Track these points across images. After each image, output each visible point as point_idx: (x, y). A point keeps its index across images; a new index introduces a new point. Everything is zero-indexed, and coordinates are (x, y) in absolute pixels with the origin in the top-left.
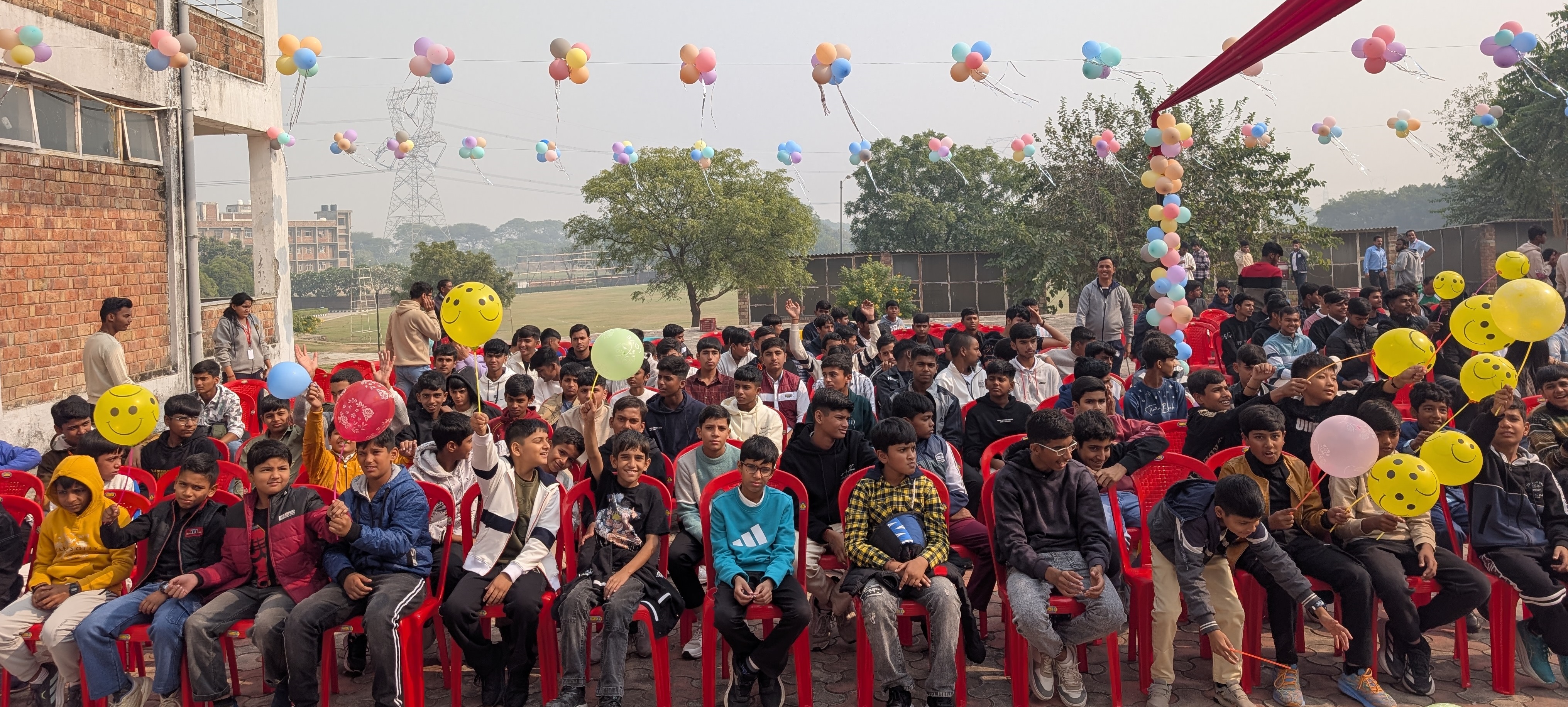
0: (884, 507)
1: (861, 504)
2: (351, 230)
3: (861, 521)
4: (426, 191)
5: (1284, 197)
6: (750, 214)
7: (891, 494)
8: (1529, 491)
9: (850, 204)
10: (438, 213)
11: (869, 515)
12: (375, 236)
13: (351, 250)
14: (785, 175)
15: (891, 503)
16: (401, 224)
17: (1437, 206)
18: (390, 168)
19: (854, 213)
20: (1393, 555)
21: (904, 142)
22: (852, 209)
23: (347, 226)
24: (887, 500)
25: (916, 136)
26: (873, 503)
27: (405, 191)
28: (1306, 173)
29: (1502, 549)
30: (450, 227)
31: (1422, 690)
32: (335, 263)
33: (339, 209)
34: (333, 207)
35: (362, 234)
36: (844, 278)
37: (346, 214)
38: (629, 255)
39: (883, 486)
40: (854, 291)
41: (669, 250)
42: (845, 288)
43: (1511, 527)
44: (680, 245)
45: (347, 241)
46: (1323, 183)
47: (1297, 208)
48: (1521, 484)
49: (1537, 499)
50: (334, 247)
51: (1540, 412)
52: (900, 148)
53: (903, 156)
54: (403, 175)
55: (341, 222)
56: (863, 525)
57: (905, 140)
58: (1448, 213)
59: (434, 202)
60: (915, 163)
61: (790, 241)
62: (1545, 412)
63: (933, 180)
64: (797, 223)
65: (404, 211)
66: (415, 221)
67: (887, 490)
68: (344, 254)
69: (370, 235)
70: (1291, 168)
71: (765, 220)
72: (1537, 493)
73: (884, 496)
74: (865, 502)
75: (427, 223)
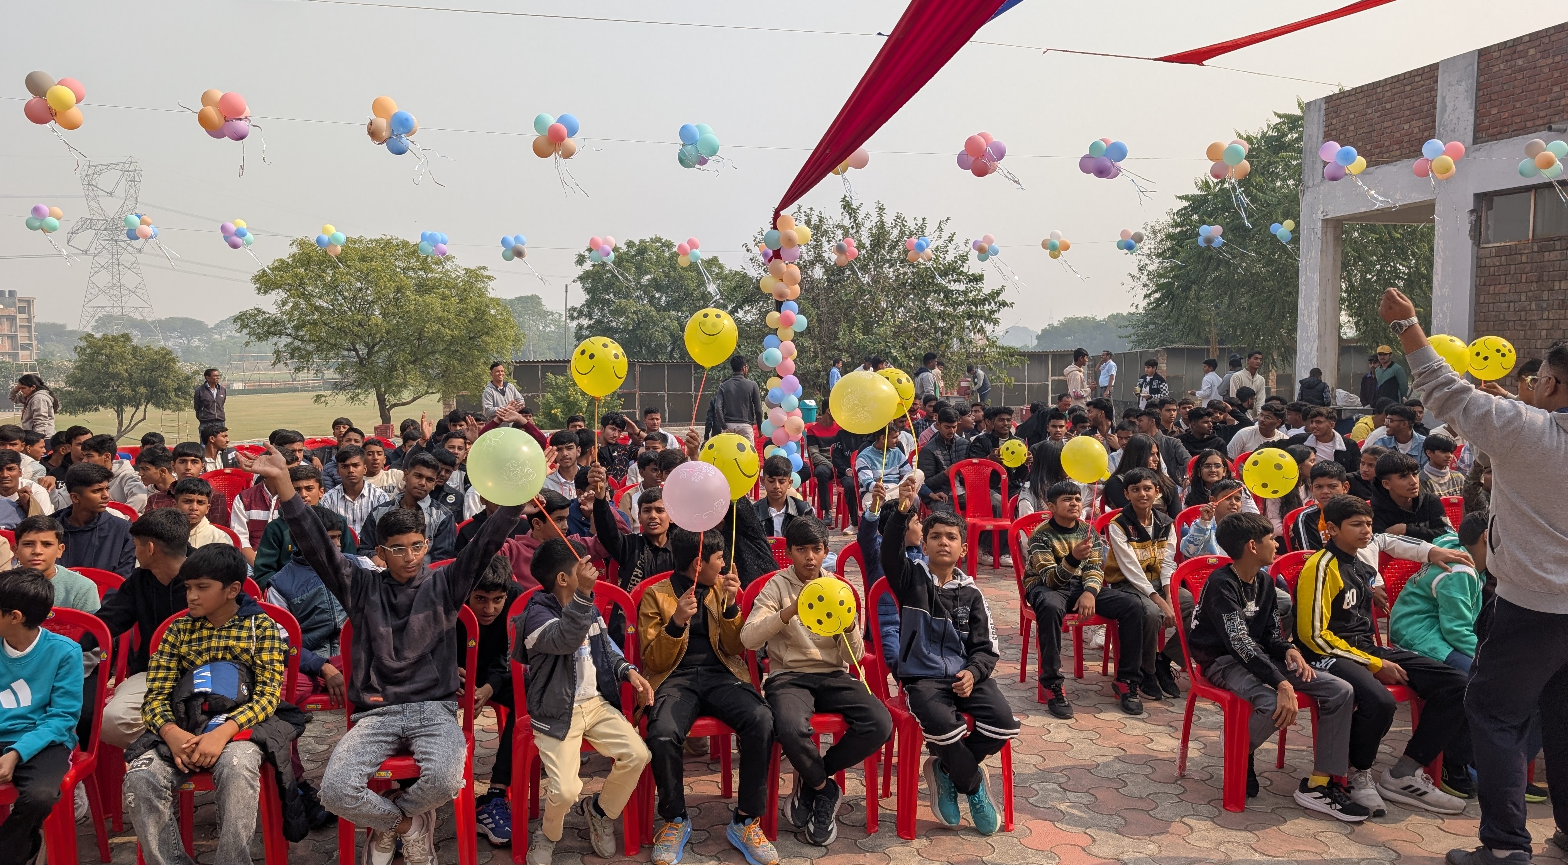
0: (199, 654)
1: (167, 648)
2: (35, 320)
3: (169, 669)
4: (129, 279)
5: (976, 316)
6: (441, 314)
7: (210, 637)
8: (955, 617)
9: (574, 309)
10: (145, 305)
11: (180, 662)
12: (69, 328)
13: (34, 342)
14: (486, 273)
15: (208, 649)
16: (100, 315)
17: (1123, 332)
18: (86, 252)
19: (578, 318)
20: (807, 692)
21: (629, 246)
22: (575, 314)
23: (29, 314)
24: (205, 645)
25: (642, 241)
26: (184, 649)
27: (104, 279)
28: (998, 293)
29: (920, 682)
30: (160, 321)
31: (818, 840)
32: (15, 356)
33: (19, 295)
34: (12, 293)
35: (53, 326)
36: (549, 385)
37: (28, 301)
38: (310, 353)
39: (202, 627)
40: (559, 400)
41: (355, 350)
42: (548, 395)
43: (932, 655)
44: (367, 345)
45: (30, 331)
46: (1012, 304)
47: (989, 327)
48: (948, 609)
49: (962, 626)
50: (13, 338)
51: (1041, 532)
52: (626, 253)
53: (627, 261)
54: (102, 260)
55: (22, 310)
56: (172, 674)
57: (630, 244)
58: (1133, 338)
59: (139, 292)
60: (641, 270)
61: (487, 344)
62: (1047, 530)
63: (658, 287)
64: (496, 325)
65: (103, 301)
66: (117, 312)
67: (205, 633)
68: (24, 347)
69: (63, 326)
70: (987, 288)
71: (459, 320)
72: (962, 618)
73: (200, 639)
74: (173, 646)
75: (131, 315)
